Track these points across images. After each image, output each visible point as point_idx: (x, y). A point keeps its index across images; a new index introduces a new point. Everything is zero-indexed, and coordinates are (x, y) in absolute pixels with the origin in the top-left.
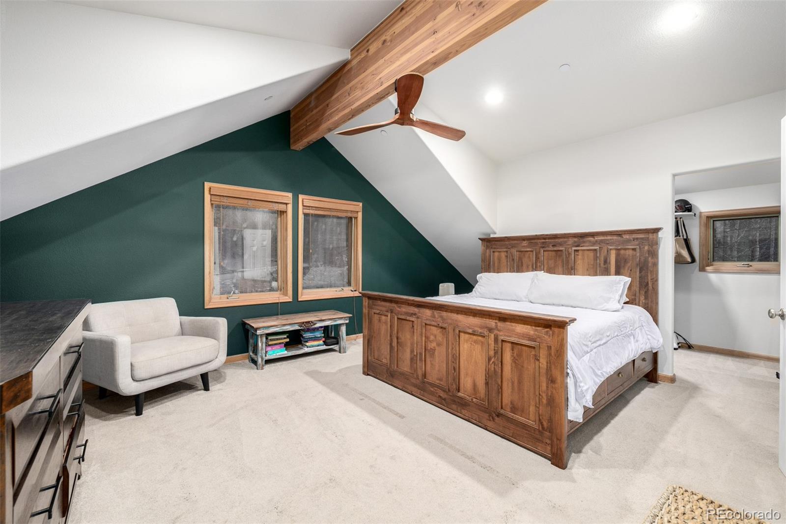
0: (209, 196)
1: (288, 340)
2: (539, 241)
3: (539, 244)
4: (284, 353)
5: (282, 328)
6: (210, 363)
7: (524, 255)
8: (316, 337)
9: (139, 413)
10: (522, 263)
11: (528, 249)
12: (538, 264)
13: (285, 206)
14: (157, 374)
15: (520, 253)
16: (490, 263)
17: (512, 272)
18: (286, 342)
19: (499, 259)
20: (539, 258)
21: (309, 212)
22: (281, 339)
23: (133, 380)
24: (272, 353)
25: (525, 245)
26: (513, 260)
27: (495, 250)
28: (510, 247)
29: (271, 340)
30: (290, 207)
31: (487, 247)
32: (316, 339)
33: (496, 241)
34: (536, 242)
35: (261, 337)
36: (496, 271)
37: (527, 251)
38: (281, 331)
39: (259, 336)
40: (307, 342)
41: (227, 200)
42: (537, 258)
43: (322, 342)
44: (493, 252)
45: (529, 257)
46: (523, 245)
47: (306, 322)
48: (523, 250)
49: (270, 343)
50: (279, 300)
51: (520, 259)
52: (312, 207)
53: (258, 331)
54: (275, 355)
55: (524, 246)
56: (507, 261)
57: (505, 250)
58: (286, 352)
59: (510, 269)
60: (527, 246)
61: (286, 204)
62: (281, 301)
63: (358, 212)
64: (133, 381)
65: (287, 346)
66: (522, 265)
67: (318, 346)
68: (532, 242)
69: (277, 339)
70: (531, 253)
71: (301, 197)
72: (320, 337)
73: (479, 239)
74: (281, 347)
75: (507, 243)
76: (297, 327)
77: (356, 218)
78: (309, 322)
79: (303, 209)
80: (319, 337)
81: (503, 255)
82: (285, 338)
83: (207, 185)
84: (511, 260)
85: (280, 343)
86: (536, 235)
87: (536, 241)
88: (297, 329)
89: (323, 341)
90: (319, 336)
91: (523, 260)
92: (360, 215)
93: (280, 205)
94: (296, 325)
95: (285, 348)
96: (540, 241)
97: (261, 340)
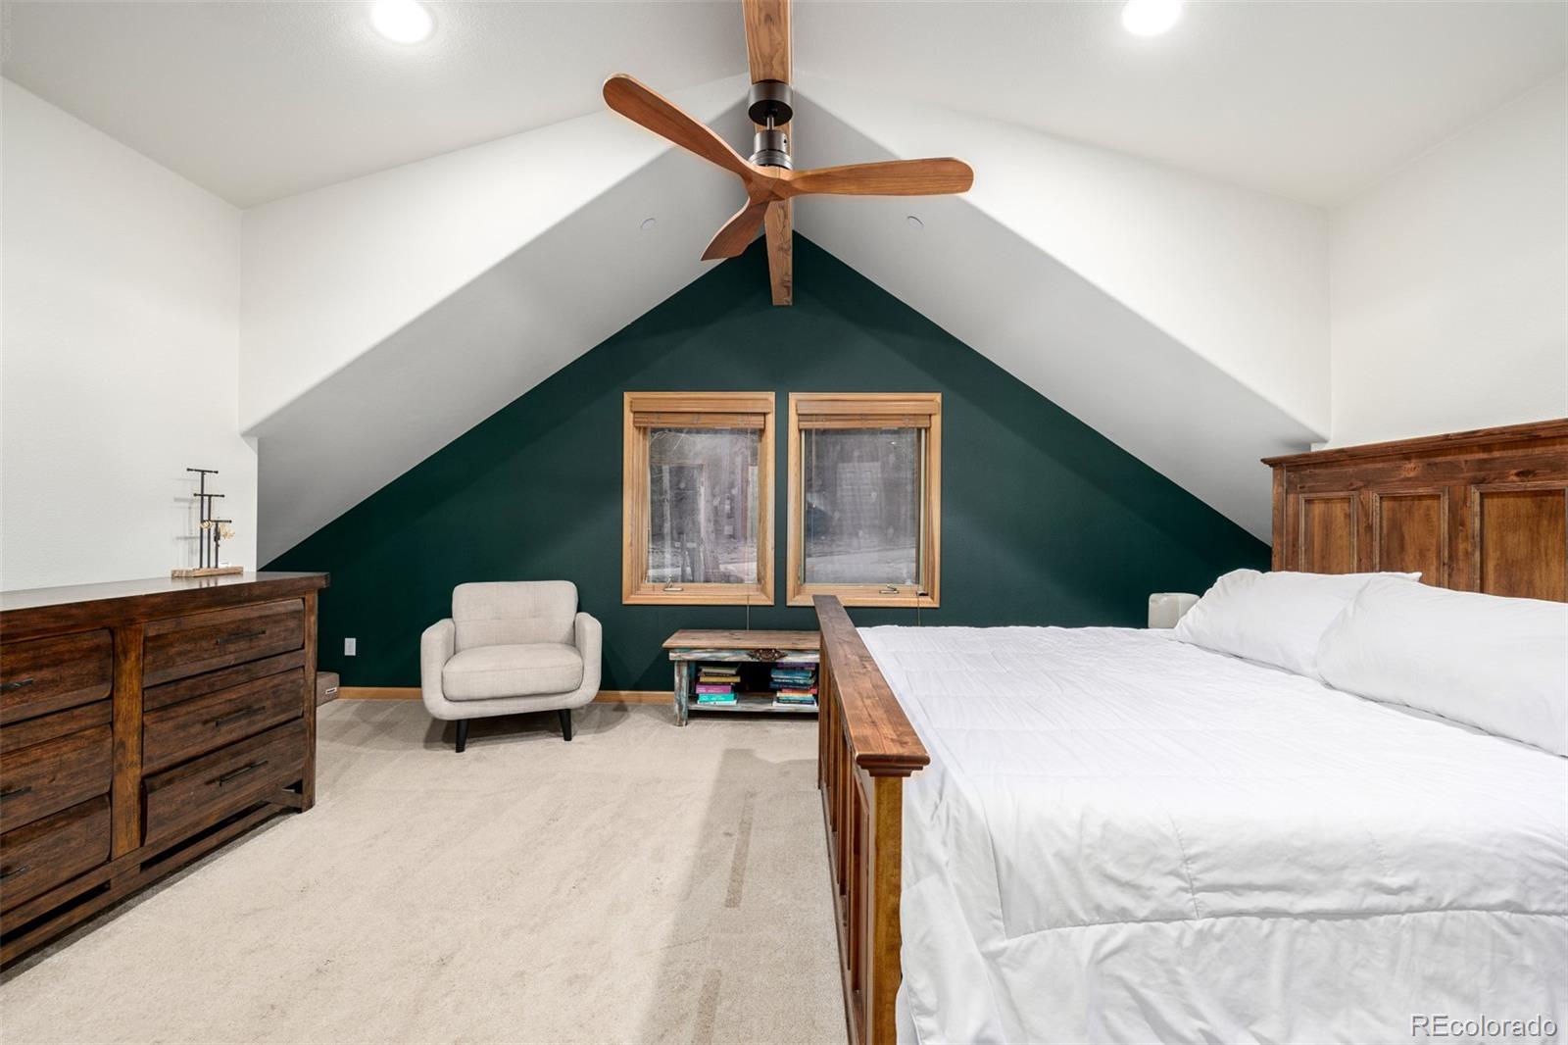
0: (632, 415)
1: (737, 680)
2: (1463, 457)
3: (1463, 465)
4: (729, 702)
5: (714, 654)
6: (567, 695)
7: (1410, 512)
8: (795, 684)
9: (460, 749)
10: (1402, 538)
11: (1421, 491)
12: (1462, 547)
13: (762, 418)
14: (476, 695)
15: (1396, 504)
16: (1296, 539)
17: (1367, 571)
18: (737, 683)
19: (1327, 526)
20: (1463, 524)
21: (811, 427)
22: (725, 675)
23: (445, 697)
24: (707, 699)
25: (1412, 475)
26: (1369, 528)
27: (1313, 495)
28: (1360, 484)
29: (707, 675)
30: (771, 419)
31: (1291, 487)
32: (795, 687)
33: (1316, 465)
34: (1450, 463)
35: (679, 666)
36: (1316, 568)
37: (1420, 498)
38: (714, 659)
39: (676, 664)
40: (780, 690)
41: (658, 418)
42: (1457, 522)
43: (811, 695)
44: (1309, 502)
45: (1427, 518)
46: (1405, 474)
47: (763, 650)
48: (1402, 492)
49: (702, 680)
50: (748, 600)
51: (1396, 526)
52: (816, 415)
53: (671, 654)
54: (712, 703)
55: (1409, 479)
56: (1350, 533)
57: (1342, 494)
58: (734, 702)
59: (1360, 560)
60: (1416, 478)
61: (765, 414)
62: (751, 603)
63: (930, 415)
64: (443, 699)
65: (739, 691)
66: (1402, 547)
67: (801, 702)
68: (1436, 464)
69: (718, 675)
70: (1435, 503)
71: (793, 397)
72: (805, 685)
73: (1264, 461)
74: (725, 692)
75: (1350, 470)
76: (745, 656)
77: (927, 430)
78: (771, 650)
79: (799, 421)
80: (802, 685)
81: (1338, 510)
82: (733, 675)
83: (628, 397)
84: (1362, 531)
85: (724, 684)
86: (1447, 437)
87: (1449, 458)
88: (744, 660)
89: (814, 695)
90: (802, 682)
91: (1405, 529)
92: (937, 421)
93: (754, 418)
94: (742, 652)
95: (733, 695)
96: (1469, 457)
97: (679, 672)
